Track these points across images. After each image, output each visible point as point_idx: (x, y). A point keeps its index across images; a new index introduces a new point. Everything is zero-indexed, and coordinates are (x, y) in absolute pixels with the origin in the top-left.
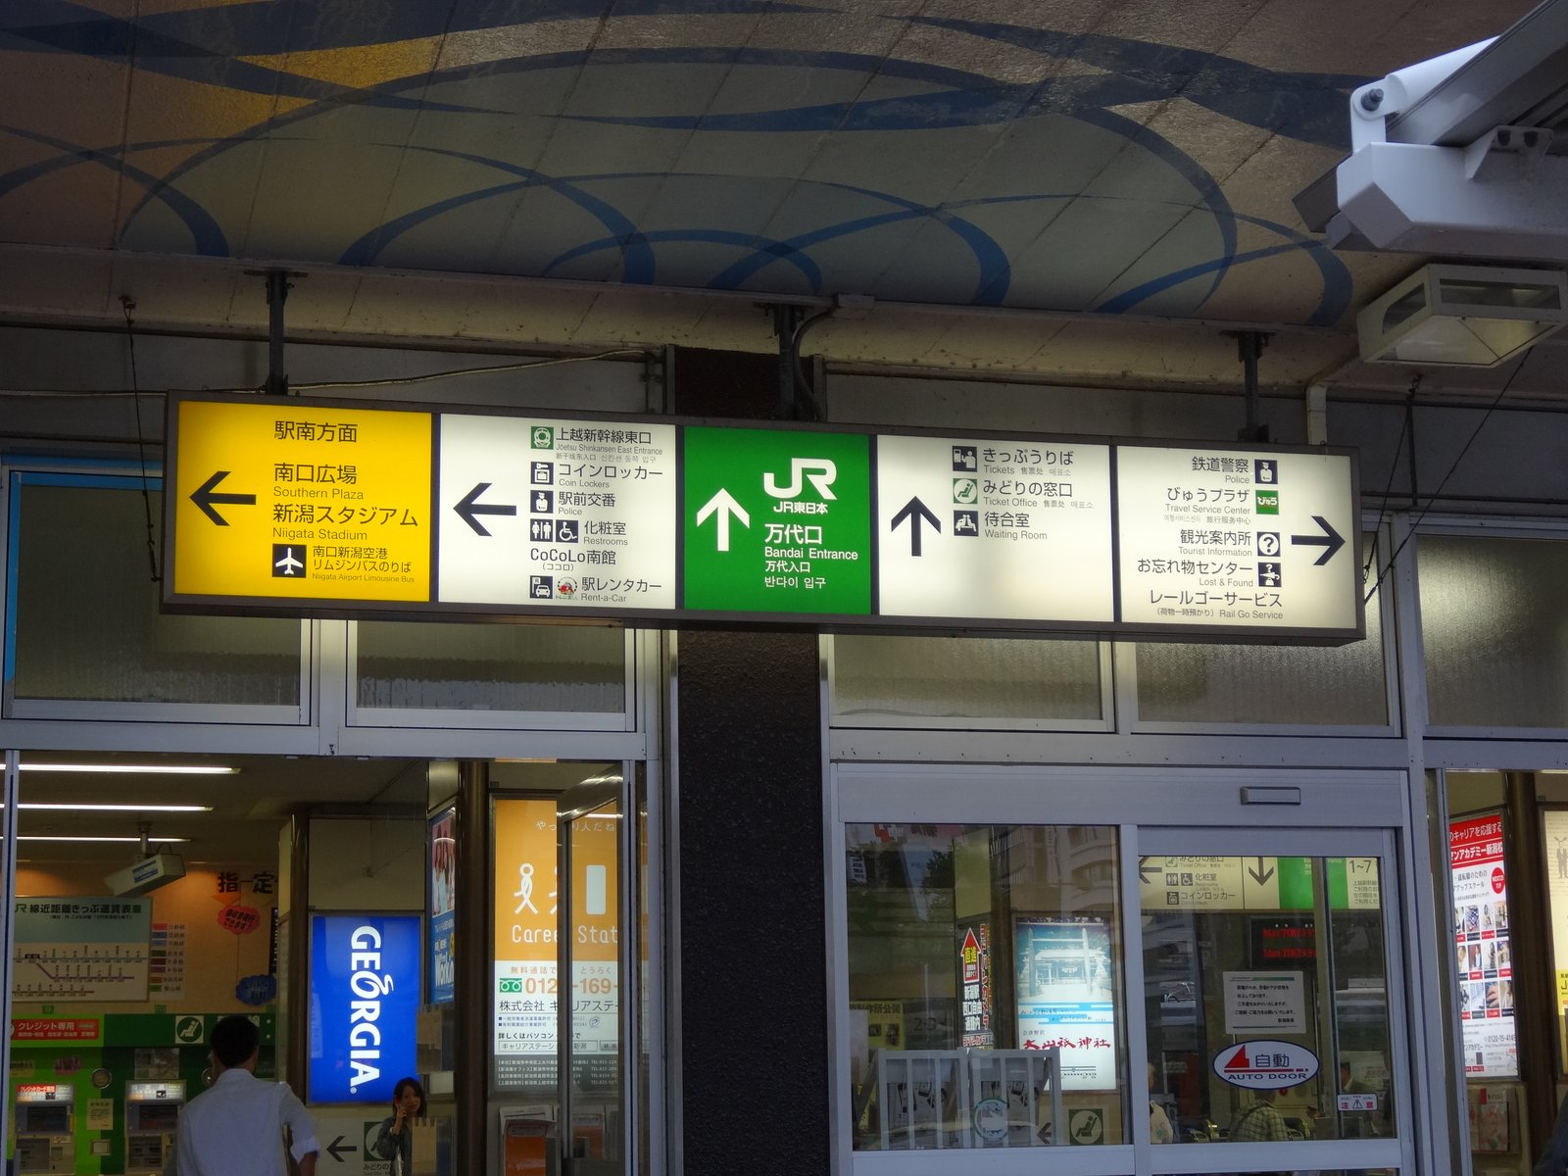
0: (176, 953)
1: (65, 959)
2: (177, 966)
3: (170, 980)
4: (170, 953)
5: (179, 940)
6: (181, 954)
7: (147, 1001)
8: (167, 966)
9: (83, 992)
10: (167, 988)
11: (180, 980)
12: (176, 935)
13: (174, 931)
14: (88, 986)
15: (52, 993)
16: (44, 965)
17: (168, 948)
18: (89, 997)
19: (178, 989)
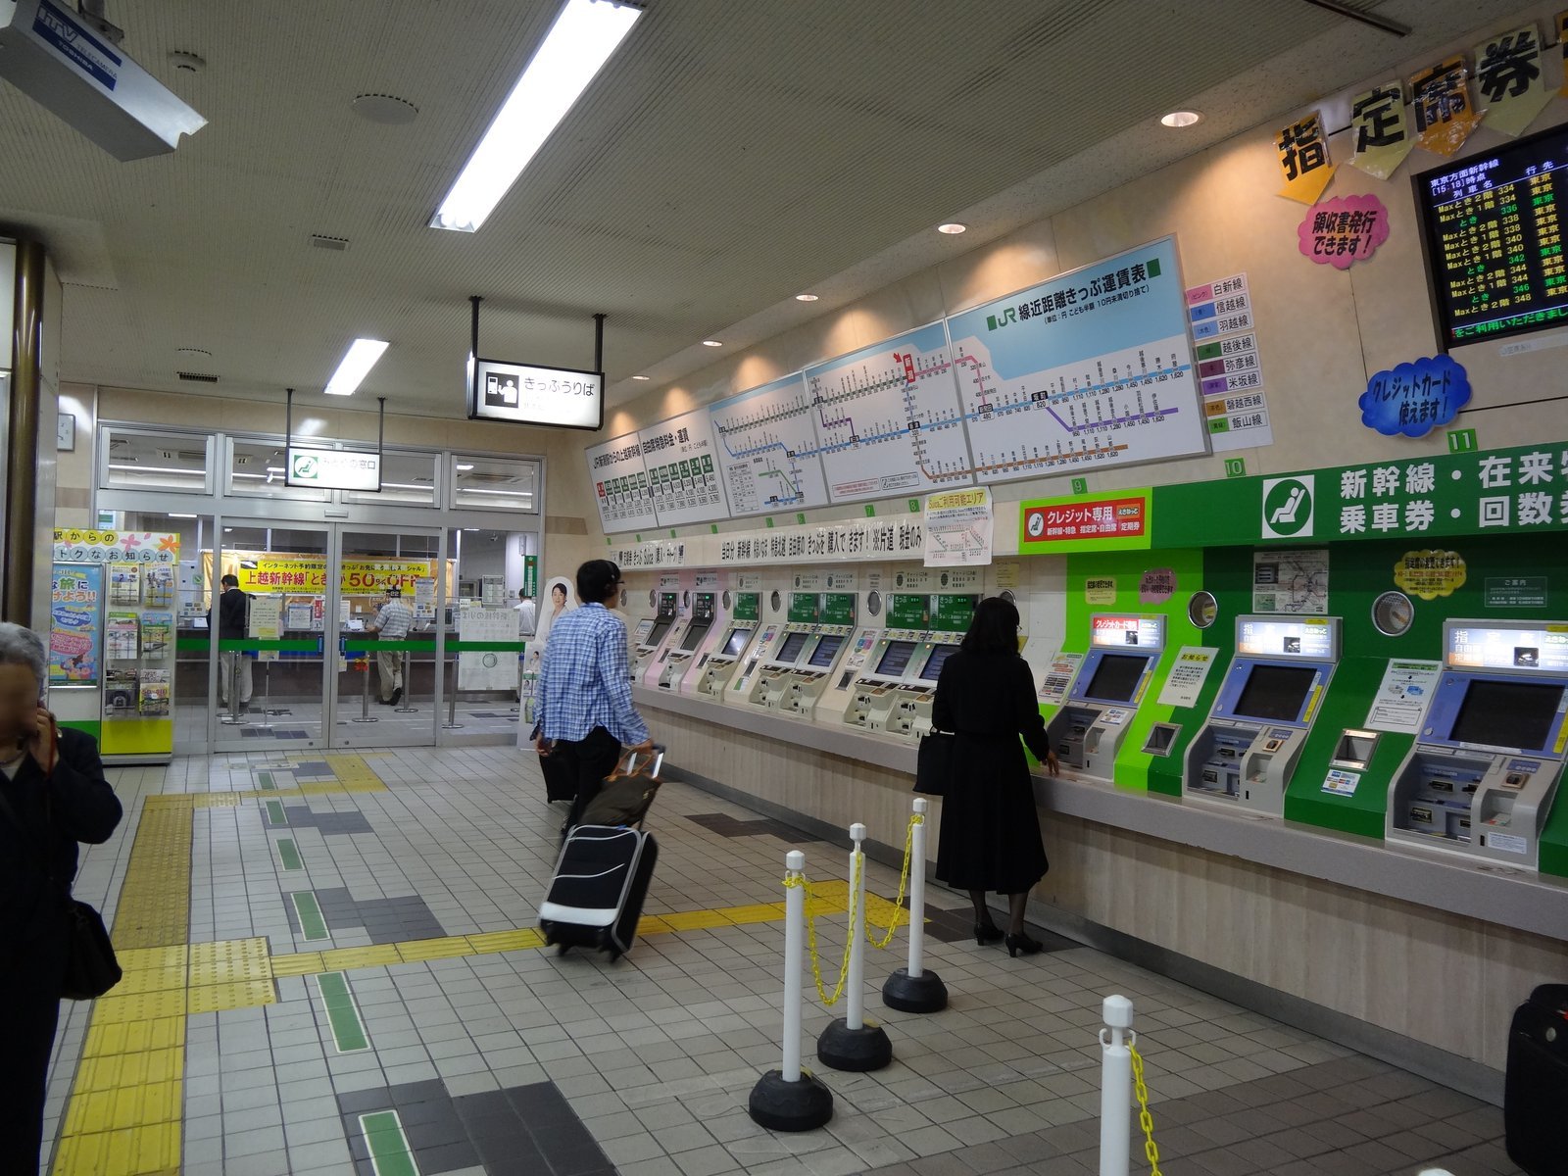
0: (1237, 345)
1: (1078, 393)
2: (1246, 371)
3: (1239, 404)
4: (1228, 347)
5: (1237, 313)
6: (1247, 343)
7: (1209, 453)
8: (1229, 375)
9: (1115, 450)
10: (1237, 423)
11: (1257, 400)
12: (1231, 305)
13: (1225, 297)
14: (1119, 436)
15: (1075, 457)
16: (1054, 408)
17: (1221, 337)
18: (1123, 457)
19: (1257, 420)
